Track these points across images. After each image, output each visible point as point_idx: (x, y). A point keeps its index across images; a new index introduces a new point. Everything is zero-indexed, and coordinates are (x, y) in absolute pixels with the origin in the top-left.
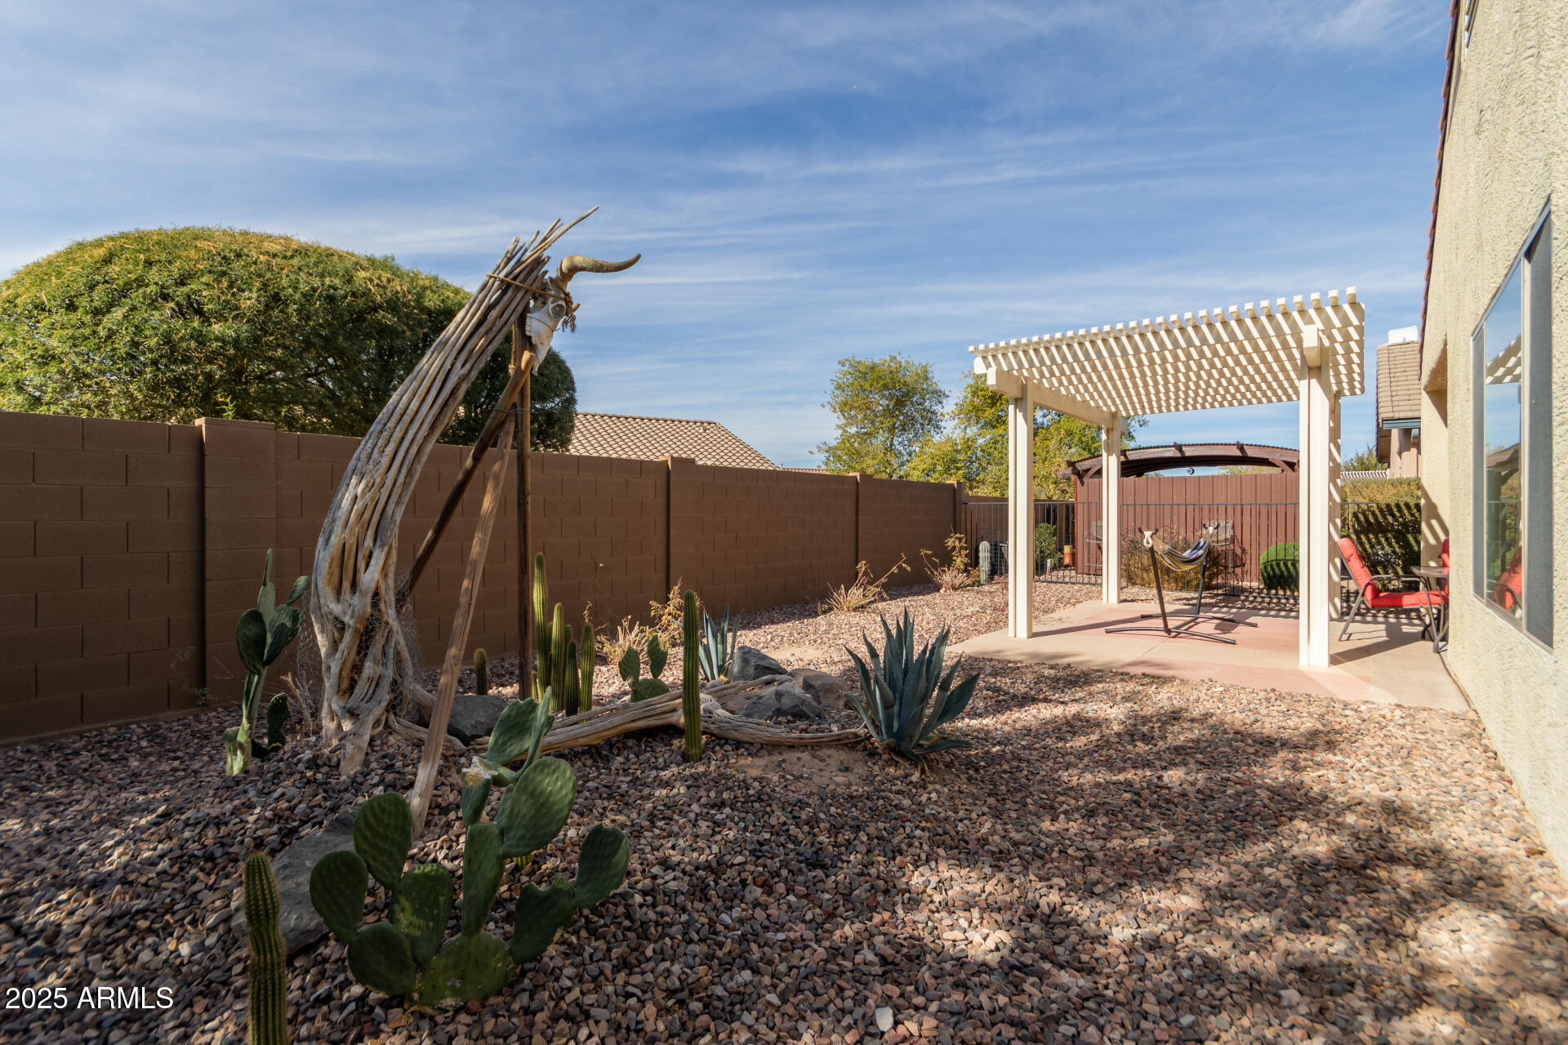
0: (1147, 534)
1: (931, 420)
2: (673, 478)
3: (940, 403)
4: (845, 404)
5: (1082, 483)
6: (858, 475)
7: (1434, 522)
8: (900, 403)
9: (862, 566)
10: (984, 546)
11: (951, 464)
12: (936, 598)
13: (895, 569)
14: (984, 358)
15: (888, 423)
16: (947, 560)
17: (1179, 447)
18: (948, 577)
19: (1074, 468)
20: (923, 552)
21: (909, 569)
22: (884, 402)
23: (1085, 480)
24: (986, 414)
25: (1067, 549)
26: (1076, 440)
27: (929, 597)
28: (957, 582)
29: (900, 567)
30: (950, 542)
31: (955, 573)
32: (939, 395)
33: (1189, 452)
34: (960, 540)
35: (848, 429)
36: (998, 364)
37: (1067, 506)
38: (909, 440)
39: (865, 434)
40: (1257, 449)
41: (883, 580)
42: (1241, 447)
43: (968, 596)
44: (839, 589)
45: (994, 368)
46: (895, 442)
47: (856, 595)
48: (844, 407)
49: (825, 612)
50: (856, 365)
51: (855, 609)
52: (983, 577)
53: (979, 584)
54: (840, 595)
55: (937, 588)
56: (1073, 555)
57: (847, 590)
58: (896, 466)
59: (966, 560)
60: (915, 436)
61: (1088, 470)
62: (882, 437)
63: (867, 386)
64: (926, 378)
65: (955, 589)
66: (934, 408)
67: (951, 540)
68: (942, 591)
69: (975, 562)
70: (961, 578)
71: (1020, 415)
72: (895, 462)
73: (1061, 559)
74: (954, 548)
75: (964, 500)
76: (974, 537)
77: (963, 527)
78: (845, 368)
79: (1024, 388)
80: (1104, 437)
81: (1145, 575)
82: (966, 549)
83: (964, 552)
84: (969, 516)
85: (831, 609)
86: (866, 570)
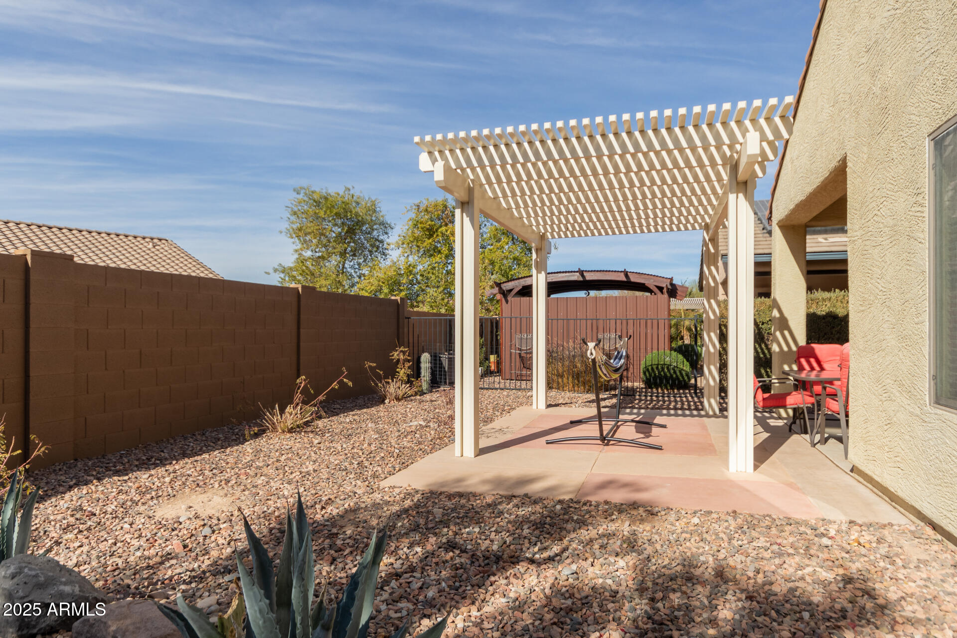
0: (591, 345)
1: (377, 247)
2: (33, 277)
3: (386, 233)
4: (300, 229)
5: (507, 302)
6: (299, 287)
7: (786, 333)
8: (351, 231)
9: (302, 381)
10: (425, 357)
11: (395, 285)
12: (379, 411)
13: (335, 385)
14: (430, 153)
15: (340, 248)
16: (391, 371)
17: (581, 273)
18: (393, 388)
19: (500, 288)
20: (368, 364)
21: (350, 384)
22: (338, 230)
23: (509, 298)
24: (425, 244)
25: (493, 358)
26: (496, 268)
27: (373, 410)
28: (400, 393)
29: (341, 383)
30: (395, 355)
31: (399, 384)
32: (386, 227)
33: (589, 277)
34: (404, 353)
35: (304, 253)
36: (446, 160)
37: (491, 320)
38: (359, 264)
39: (319, 257)
40: (637, 276)
41: (321, 398)
42: (626, 274)
43: (411, 406)
44: (273, 408)
45: (440, 164)
46: (346, 265)
47: (292, 415)
48: (299, 233)
49: (256, 436)
50: (310, 194)
51: (291, 431)
52: (425, 386)
53: (422, 393)
54: (273, 415)
55: (382, 400)
56: (498, 363)
57: (282, 411)
58: (347, 287)
59: (409, 372)
60: (365, 261)
61: (511, 290)
62: (335, 260)
63: (322, 214)
64: (375, 211)
65: (398, 399)
66: (381, 237)
67: (396, 354)
68: (387, 401)
69: (418, 375)
70: (405, 389)
71: (467, 220)
72: (346, 284)
73: (489, 367)
74: (398, 360)
75: (406, 315)
76: (416, 349)
77: (406, 340)
78: (301, 196)
79: (470, 191)
80: (534, 256)
81: (560, 380)
82: (409, 361)
83: (407, 365)
84: (411, 329)
85: (264, 431)
86: (305, 386)
